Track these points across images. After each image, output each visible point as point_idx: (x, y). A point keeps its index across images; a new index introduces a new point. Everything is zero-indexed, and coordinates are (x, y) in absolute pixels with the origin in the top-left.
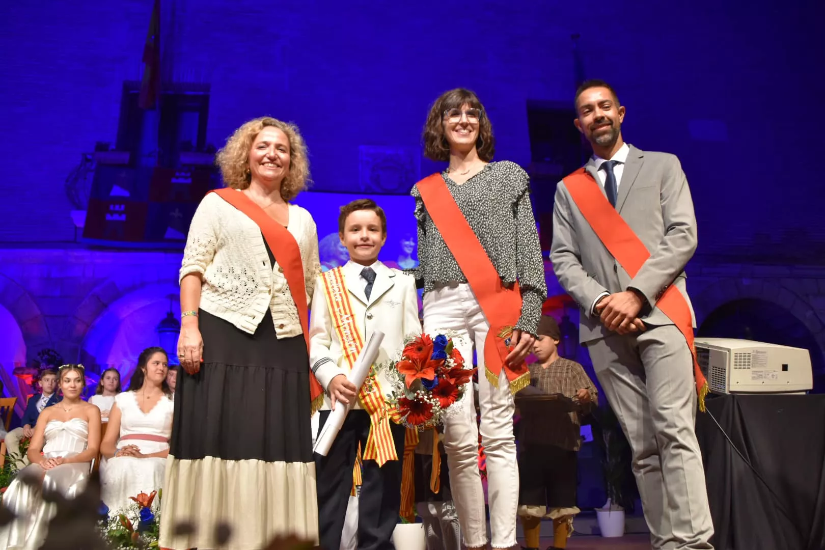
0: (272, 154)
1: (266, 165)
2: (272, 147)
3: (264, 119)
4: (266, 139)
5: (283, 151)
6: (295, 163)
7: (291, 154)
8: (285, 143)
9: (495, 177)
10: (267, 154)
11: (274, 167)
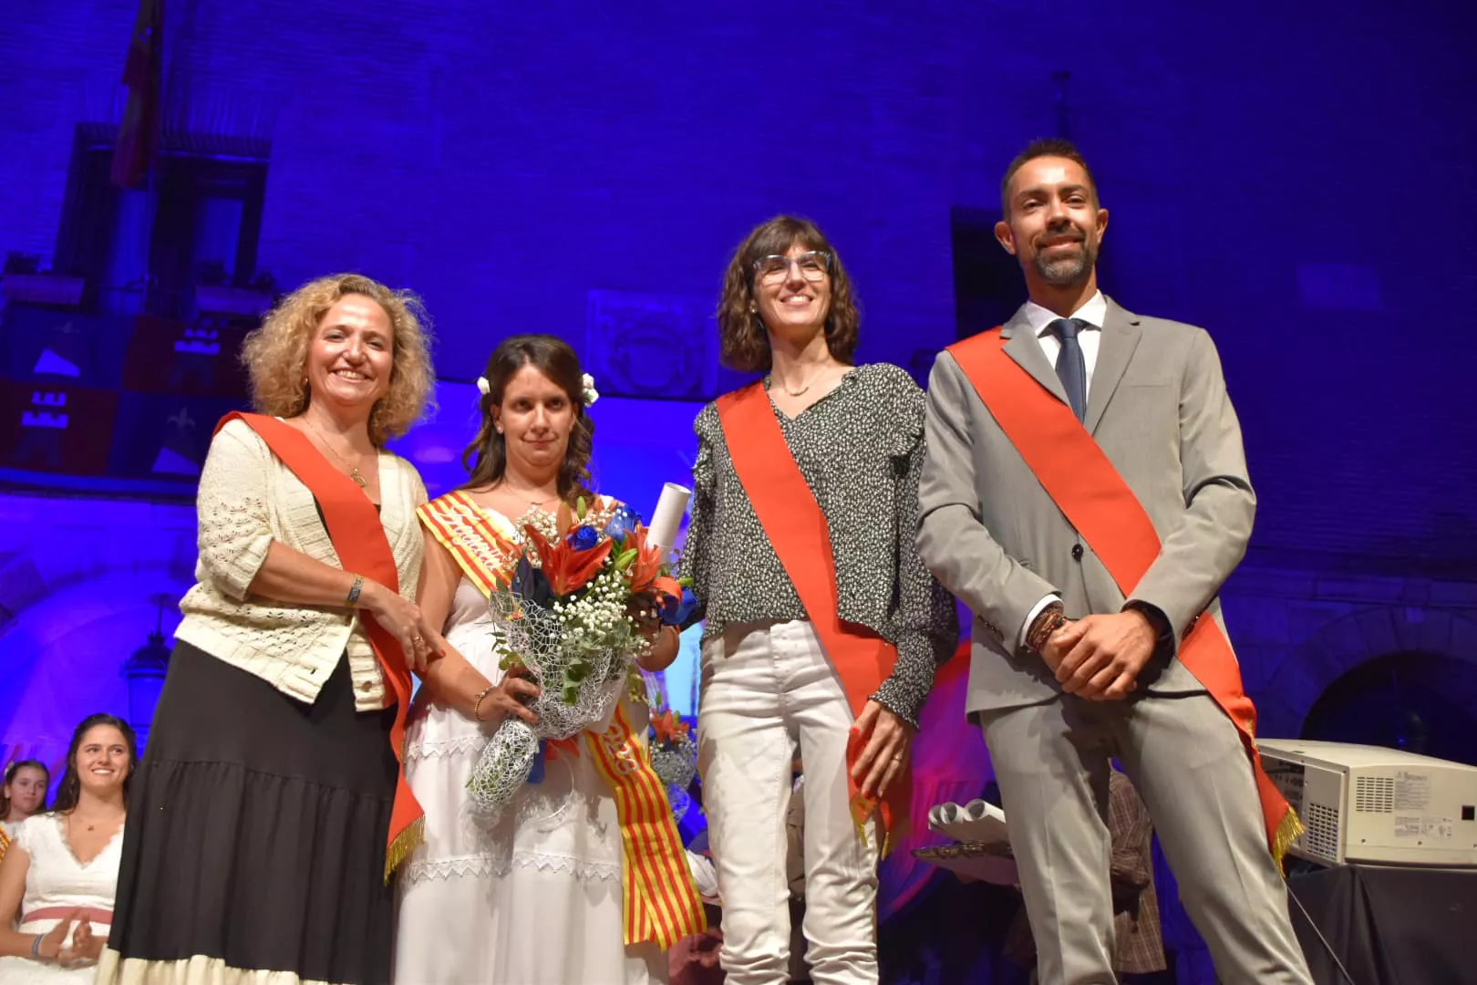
0: (355, 353)
1: (342, 373)
2: (356, 337)
3: (345, 276)
4: (344, 321)
5: (379, 347)
6: (401, 369)
7: (395, 352)
8: (383, 331)
9: (864, 400)
10: (344, 351)
11: (357, 378)
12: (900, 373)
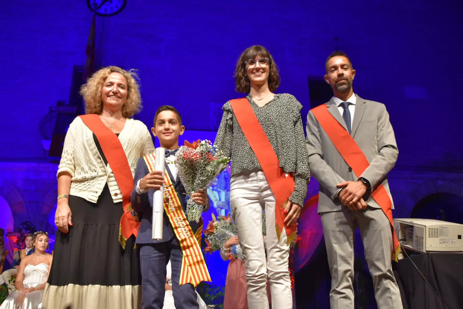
0: (115, 90)
1: (111, 97)
3: (111, 67)
4: (111, 80)
5: (123, 88)
7: (128, 90)
8: (124, 83)
10: (112, 90)
11: (116, 98)
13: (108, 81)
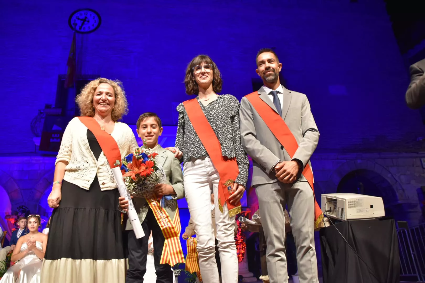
0: (104, 98)
2: (104, 94)
3: (101, 79)
4: (101, 90)
7: (115, 97)
9: (224, 103)
10: (101, 98)
11: (105, 105)
12: (232, 97)
13: (97, 91)
